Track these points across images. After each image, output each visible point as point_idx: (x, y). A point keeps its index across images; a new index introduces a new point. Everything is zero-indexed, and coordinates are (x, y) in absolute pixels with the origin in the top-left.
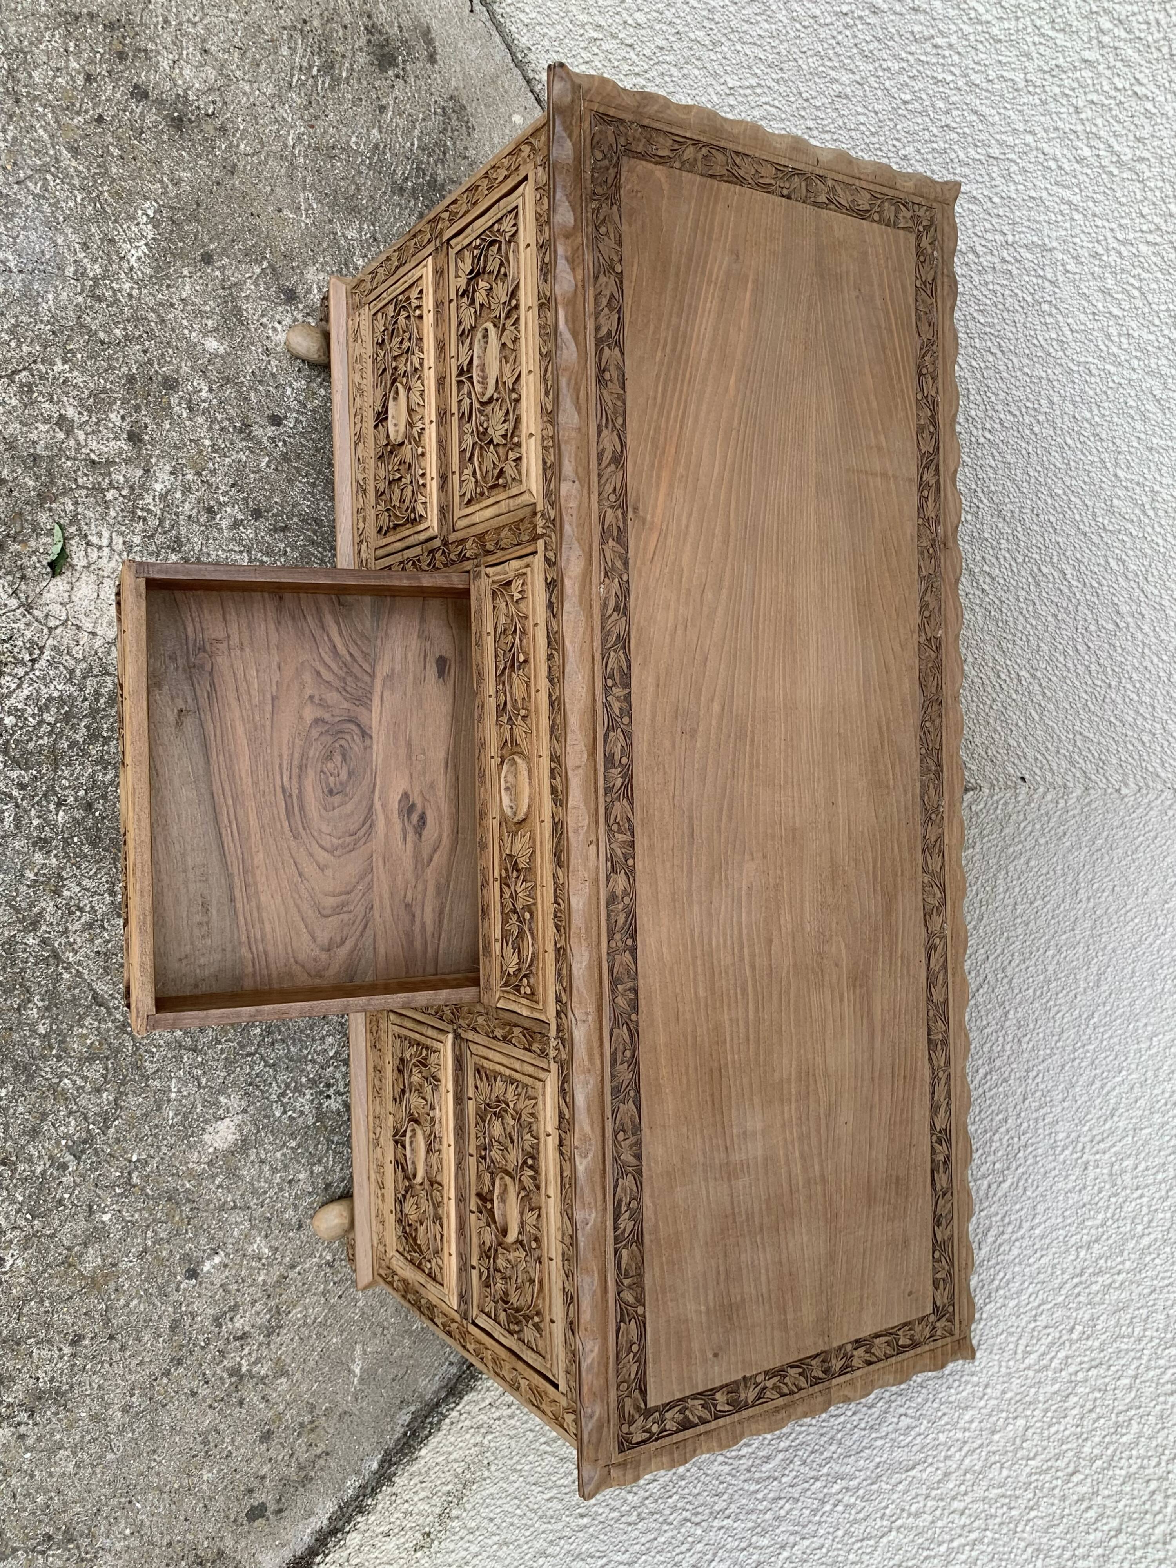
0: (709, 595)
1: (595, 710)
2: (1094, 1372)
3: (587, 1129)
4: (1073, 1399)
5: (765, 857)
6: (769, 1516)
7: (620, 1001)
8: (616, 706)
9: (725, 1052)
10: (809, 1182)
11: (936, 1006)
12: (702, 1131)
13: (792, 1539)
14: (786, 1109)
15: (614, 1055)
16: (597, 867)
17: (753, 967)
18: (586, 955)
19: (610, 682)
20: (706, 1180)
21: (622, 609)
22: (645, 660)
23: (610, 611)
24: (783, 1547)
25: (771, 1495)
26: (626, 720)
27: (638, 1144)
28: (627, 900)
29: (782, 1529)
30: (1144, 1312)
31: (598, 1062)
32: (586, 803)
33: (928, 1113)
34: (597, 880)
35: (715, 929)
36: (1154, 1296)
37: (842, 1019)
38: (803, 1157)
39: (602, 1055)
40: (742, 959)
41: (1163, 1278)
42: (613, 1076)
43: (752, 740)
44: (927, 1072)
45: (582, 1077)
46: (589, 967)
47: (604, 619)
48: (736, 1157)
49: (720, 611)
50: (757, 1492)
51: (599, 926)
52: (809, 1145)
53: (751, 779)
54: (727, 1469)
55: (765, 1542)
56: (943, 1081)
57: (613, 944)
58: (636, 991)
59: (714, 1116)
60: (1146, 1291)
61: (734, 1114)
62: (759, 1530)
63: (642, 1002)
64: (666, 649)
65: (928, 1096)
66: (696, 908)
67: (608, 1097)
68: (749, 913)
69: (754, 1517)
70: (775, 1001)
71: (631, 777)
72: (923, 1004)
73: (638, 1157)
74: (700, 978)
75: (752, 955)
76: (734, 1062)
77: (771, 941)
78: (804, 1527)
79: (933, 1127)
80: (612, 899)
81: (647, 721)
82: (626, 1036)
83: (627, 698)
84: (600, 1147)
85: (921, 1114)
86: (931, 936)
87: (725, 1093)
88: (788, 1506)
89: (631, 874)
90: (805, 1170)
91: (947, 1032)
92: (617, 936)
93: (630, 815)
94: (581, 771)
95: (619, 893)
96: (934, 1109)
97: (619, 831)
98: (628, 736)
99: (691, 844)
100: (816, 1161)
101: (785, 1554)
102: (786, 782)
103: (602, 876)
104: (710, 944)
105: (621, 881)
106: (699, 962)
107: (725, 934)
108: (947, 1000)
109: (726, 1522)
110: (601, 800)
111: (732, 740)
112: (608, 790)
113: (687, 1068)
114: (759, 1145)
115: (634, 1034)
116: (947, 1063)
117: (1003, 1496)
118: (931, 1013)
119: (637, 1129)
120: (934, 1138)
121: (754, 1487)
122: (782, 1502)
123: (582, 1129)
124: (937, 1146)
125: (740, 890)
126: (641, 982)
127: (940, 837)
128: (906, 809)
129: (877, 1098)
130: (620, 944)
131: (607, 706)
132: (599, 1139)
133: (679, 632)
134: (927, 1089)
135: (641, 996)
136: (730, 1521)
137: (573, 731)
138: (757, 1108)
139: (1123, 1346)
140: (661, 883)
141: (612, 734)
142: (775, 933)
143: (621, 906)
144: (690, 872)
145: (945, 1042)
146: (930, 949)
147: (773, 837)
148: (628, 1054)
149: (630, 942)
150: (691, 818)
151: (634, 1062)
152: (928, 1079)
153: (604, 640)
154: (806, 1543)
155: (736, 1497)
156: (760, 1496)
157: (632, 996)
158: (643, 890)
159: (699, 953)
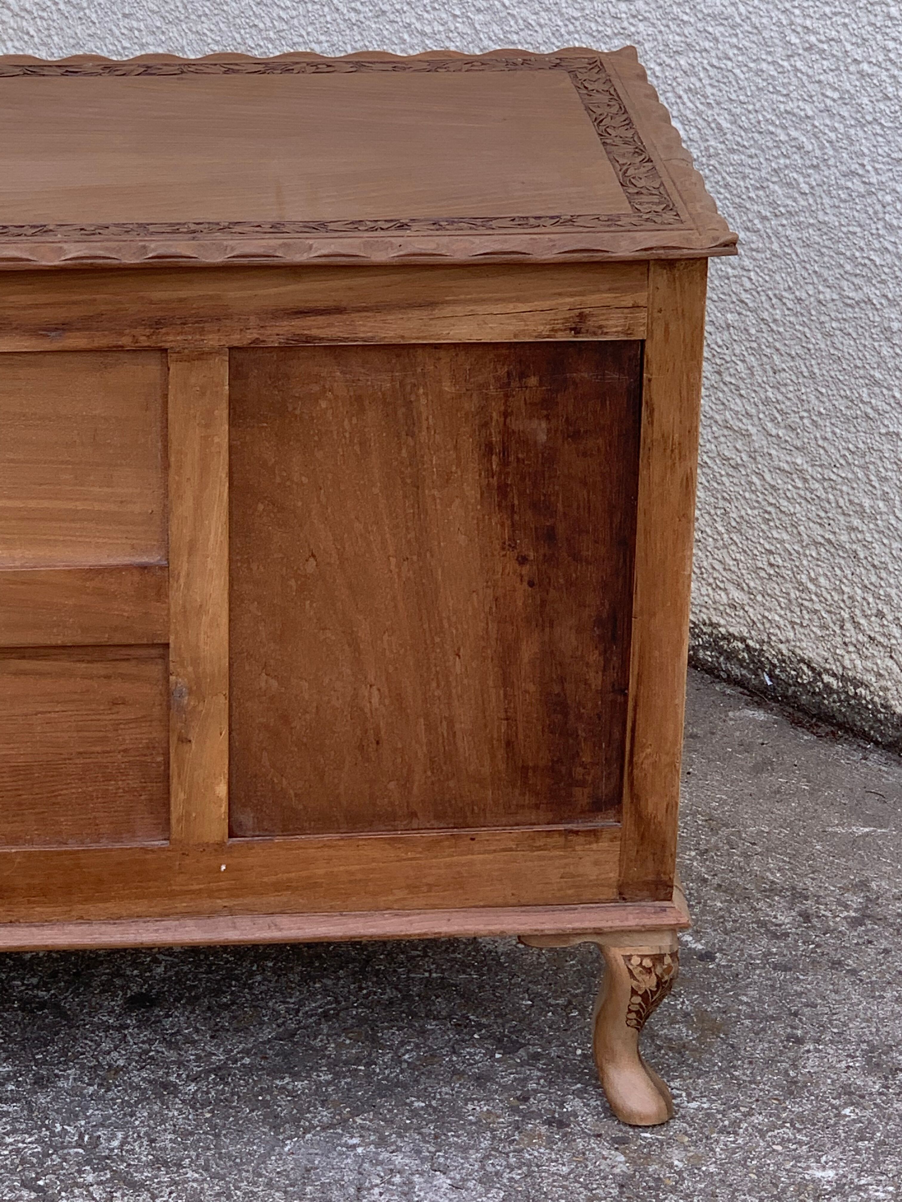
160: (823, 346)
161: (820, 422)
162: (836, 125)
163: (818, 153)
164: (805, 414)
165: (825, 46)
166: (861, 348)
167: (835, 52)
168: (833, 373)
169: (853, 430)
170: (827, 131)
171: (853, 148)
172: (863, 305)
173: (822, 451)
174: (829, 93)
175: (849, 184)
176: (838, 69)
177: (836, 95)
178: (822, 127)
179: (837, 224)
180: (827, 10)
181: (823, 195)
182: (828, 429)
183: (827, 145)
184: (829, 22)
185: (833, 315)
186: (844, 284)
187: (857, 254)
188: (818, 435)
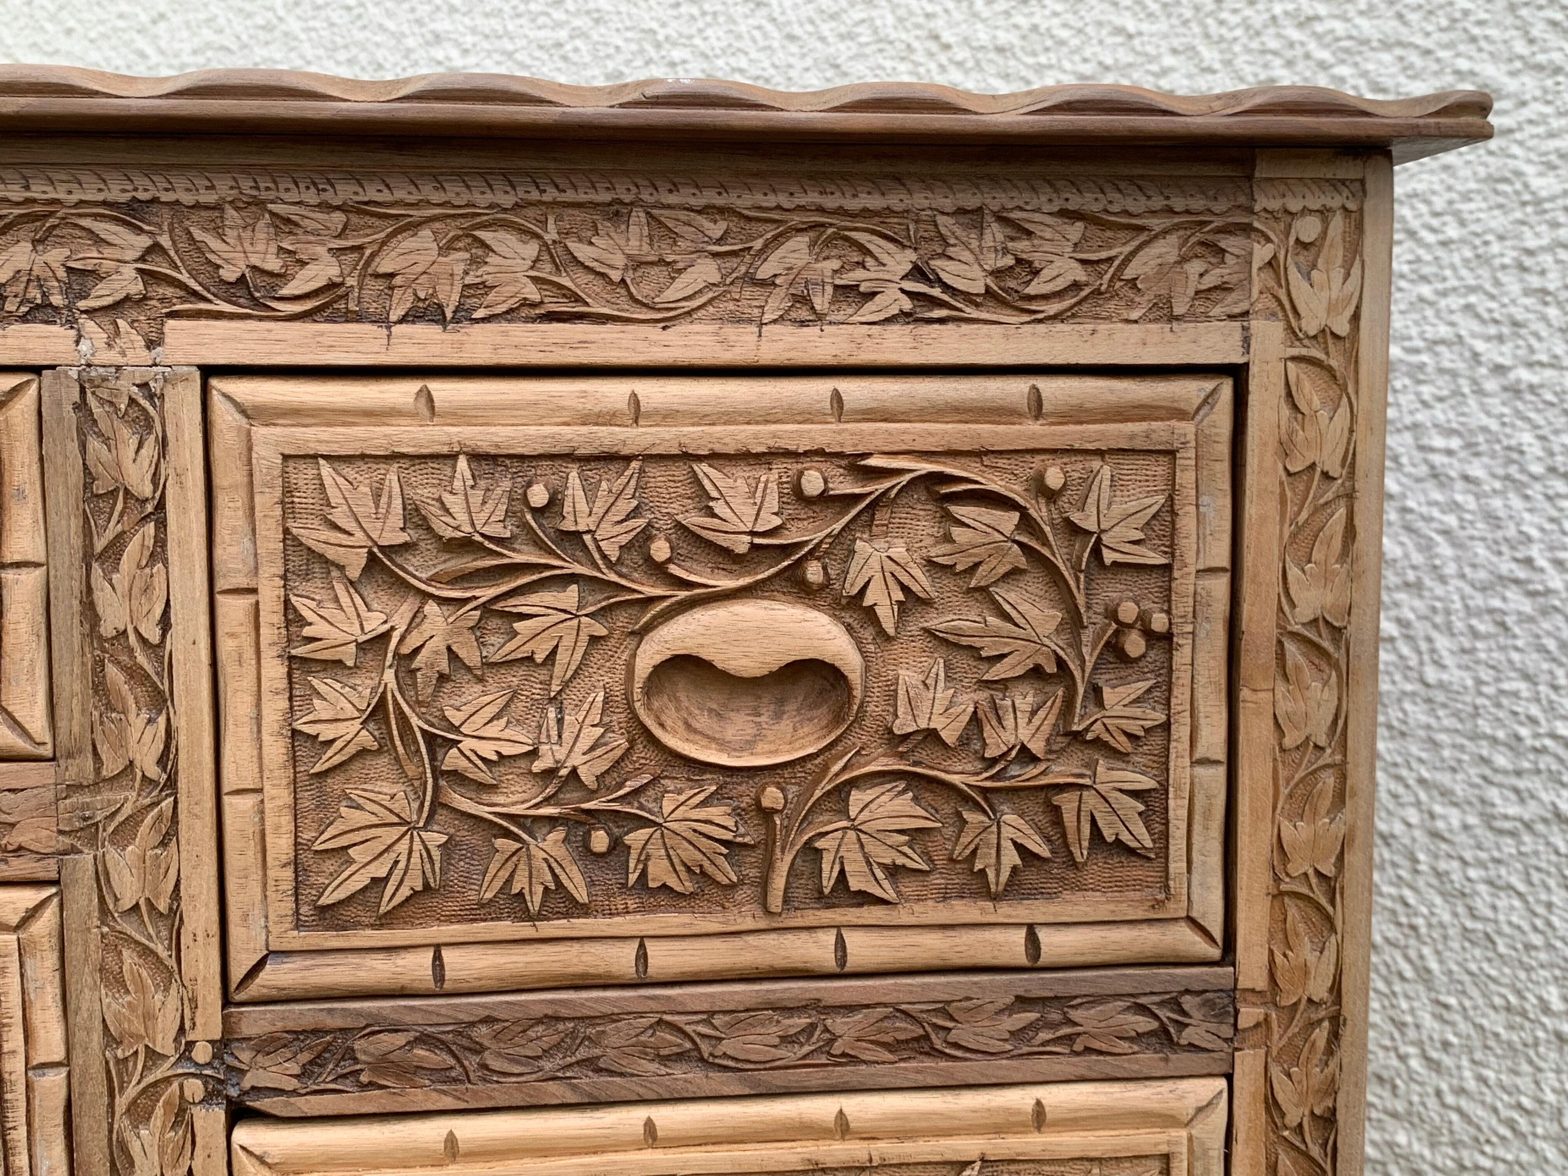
2: (947, 37)
4: (1004, 37)
6: (1476, 470)
13: (1491, 385)
24: (1515, 391)
25: (1437, 496)
29: (1485, 421)
30: (825, 28)
36: (797, 31)
41: (766, 36)
50: (1446, 532)
54: (1442, 643)
55: (1527, 438)
60: (793, 48)
62: (1513, 470)
69: (1497, 503)
78: (1454, 374)
88: (1438, 442)
101: (1525, 375)
109: (1541, 562)
117: (1207, 36)
121: (1444, 549)
122: (1438, 459)
136: (1535, 552)
139: (890, 20)
154: (1480, 346)
155: (1482, 575)
156: (1451, 520)
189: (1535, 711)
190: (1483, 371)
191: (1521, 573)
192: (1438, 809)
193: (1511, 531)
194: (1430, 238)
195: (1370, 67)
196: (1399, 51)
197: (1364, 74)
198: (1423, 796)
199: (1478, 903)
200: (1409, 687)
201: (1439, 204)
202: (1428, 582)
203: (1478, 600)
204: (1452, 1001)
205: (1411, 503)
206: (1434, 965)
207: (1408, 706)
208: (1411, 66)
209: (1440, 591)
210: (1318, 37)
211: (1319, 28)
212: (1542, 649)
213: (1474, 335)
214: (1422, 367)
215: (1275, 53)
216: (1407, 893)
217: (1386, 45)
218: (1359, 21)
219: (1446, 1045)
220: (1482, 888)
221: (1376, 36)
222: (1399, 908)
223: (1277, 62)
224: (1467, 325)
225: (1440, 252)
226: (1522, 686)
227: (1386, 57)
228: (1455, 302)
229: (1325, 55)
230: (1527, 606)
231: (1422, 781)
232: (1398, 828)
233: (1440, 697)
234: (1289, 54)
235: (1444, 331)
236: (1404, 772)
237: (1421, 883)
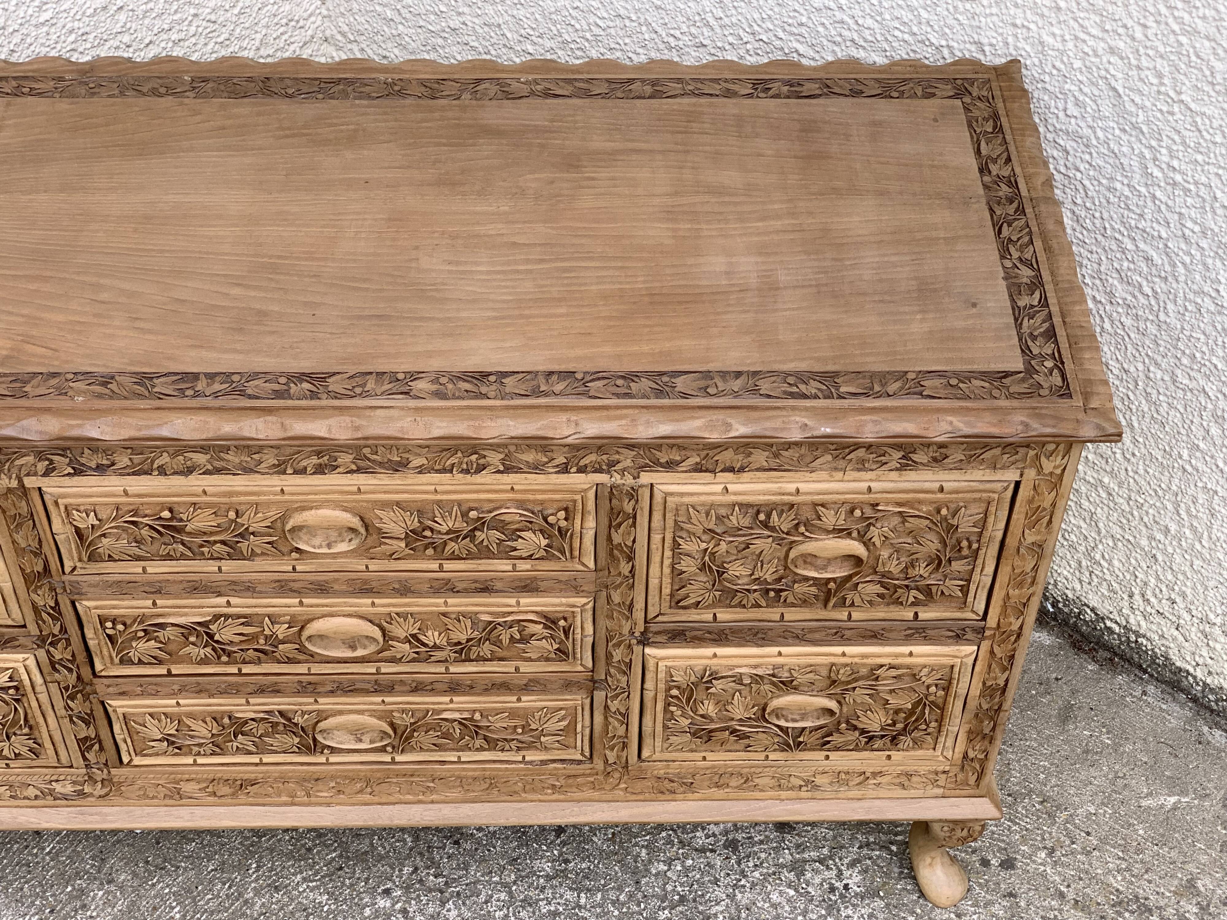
0: (104, 296)
1: (220, 409)
3: (698, 423)
5: (416, 248)
7: (558, 388)
8: (217, 387)
9: (632, 290)
10: (793, 214)
11: (613, 90)
12: (718, 314)
14: (706, 233)
15: (618, 396)
16: (402, 408)
17: (542, 261)
18: (500, 421)
19: (189, 392)
20: (776, 310)
21: (106, 380)
22: (169, 358)
23: (107, 391)
26: (236, 378)
27: (724, 375)
28: (443, 380)
31: (625, 411)
32: (327, 417)
33: (734, 101)
34: (417, 409)
35: (492, 297)
37: (613, 179)
38: (763, 219)
39: (618, 407)
40: (530, 271)
42: (645, 396)
43: (279, 257)
44: (686, 100)
45: (641, 428)
46: (514, 417)
47: (113, 395)
48: (753, 281)
49: (126, 286)
51: (468, 407)
52: (750, 213)
53: (325, 259)
56: (700, 85)
57: (492, 394)
58: (551, 373)
59: (703, 302)
61: (704, 283)
63: (563, 367)
64: (160, 338)
65: (714, 100)
66: (464, 314)
67: (666, 402)
68: (476, 264)
70: (583, 241)
71: (303, 374)
72: (609, 103)
73: (738, 374)
74: (545, 311)
75: (527, 261)
76: (644, 282)
77: (514, 243)
79: (750, 96)
80: (440, 395)
81: (241, 357)
82: (600, 383)
83: (212, 377)
84: (722, 411)
85: (731, 106)
86: (532, 93)
87: (680, 291)
89: (415, 376)
90: (778, 217)
91: (643, 81)
92: (484, 390)
93: (348, 375)
94: (287, 422)
95: (434, 387)
96: (729, 94)
97: (364, 385)
98: (255, 376)
99: (389, 317)
100: (770, 207)
102: (334, 226)
103: (412, 403)
104: (508, 301)
105: (421, 385)
106: (527, 312)
107: (499, 287)
108: (608, 81)
110: (324, 402)
111: (277, 277)
112: (314, 395)
113: (645, 326)
114: (743, 259)
115: (598, 376)
116: (679, 81)
118: (620, 95)
119: (707, 375)
120: (762, 95)
123: (699, 428)
124: (771, 93)
125: (450, 272)
126: (541, 368)
127: (423, 83)
128: (385, 113)
129: (707, 148)
130: (493, 387)
131: (216, 395)
132: (711, 412)
133: (142, 325)
134: (703, 100)
135: (556, 367)
137: (241, 429)
138: (701, 260)
140: (430, 347)
141: (249, 391)
142: (505, 239)
143: (450, 386)
144: (421, 319)
145: (654, 83)
146: (547, 94)
147: (394, 239)
148: (620, 382)
149: (492, 378)
150: (360, 317)
151: (631, 377)
152: (694, 100)
153: (140, 396)
157: (555, 377)
158: (435, 364)
159: (517, 312)
160: (1146, 409)
161: (1132, 459)
162: (1193, 252)
163: (1168, 268)
164: (1118, 451)
165: (1192, 187)
166: (1188, 422)
167: (1201, 194)
168: (1153, 431)
169: (1166, 473)
170: (1181, 254)
171: (1208, 274)
172: (1195, 392)
173: (1131, 480)
174: (1189, 224)
175: (1199, 300)
176: (1203, 208)
177: (1197, 229)
178: (1176, 250)
179: (1179, 327)
180: (1200, 158)
181: (1168, 302)
182: (1141, 467)
183: (1179, 265)
184: (1199, 168)
185: (1161, 390)
186: (1178, 372)
187: (1198, 355)
188: (1129, 469)
189: (1204, 349)
190: (1218, 205)
191: (1214, 294)
192: (1152, 369)
193: (1213, 276)
194: (1208, 137)
195: (1198, 45)
196: (1213, 44)
197: (1194, 47)
198: (1147, 361)
199: (1161, 410)
200: (1151, 317)
201: (1215, 124)
202: (1170, 279)
203: (1191, 296)
204: (1141, 440)
205: (1170, 245)
206: (1136, 425)
207: (1148, 324)
208: (1218, 54)
209: (1174, 285)
210: (1175, 18)
211: (1176, 13)
212: (1215, 327)
213: (1217, 187)
214: (1190, 191)
215: (1151, 14)
216: (1130, 394)
217: (1207, 38)
218: (1196, 20)
219: (1134, 455)
220: (1164, 405)
221: (1203, 31)
222: (1126, 398)
223: (1151, 18)
224: (1215, 182)
225: (1210, 145)
226: (1202, 337)
227: (1207, 44)
228: (1213, 169)
229: (1176, 27)
230: (1212, 308)
231: (1147, 355)
232: (1132, 369)
233: (1164, 327)
234: (1159, 18)
235: (1204, 179)
236: (1141, 349)
237: (1138, 392)
